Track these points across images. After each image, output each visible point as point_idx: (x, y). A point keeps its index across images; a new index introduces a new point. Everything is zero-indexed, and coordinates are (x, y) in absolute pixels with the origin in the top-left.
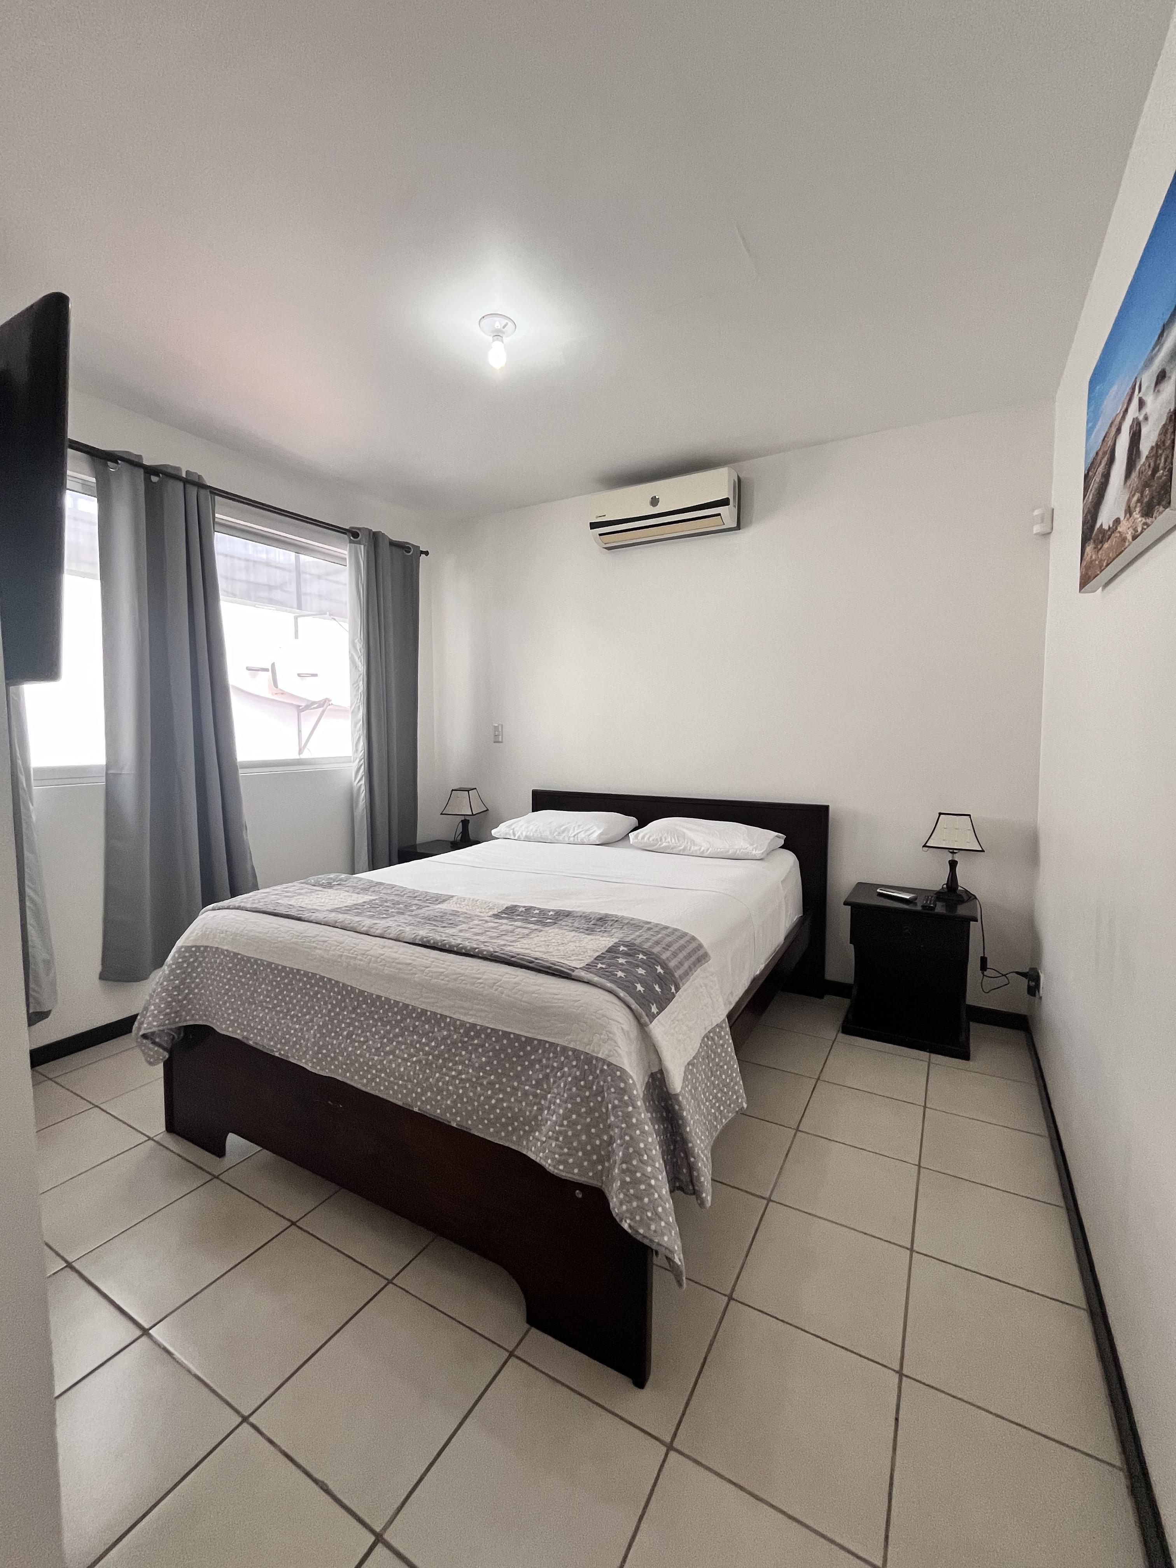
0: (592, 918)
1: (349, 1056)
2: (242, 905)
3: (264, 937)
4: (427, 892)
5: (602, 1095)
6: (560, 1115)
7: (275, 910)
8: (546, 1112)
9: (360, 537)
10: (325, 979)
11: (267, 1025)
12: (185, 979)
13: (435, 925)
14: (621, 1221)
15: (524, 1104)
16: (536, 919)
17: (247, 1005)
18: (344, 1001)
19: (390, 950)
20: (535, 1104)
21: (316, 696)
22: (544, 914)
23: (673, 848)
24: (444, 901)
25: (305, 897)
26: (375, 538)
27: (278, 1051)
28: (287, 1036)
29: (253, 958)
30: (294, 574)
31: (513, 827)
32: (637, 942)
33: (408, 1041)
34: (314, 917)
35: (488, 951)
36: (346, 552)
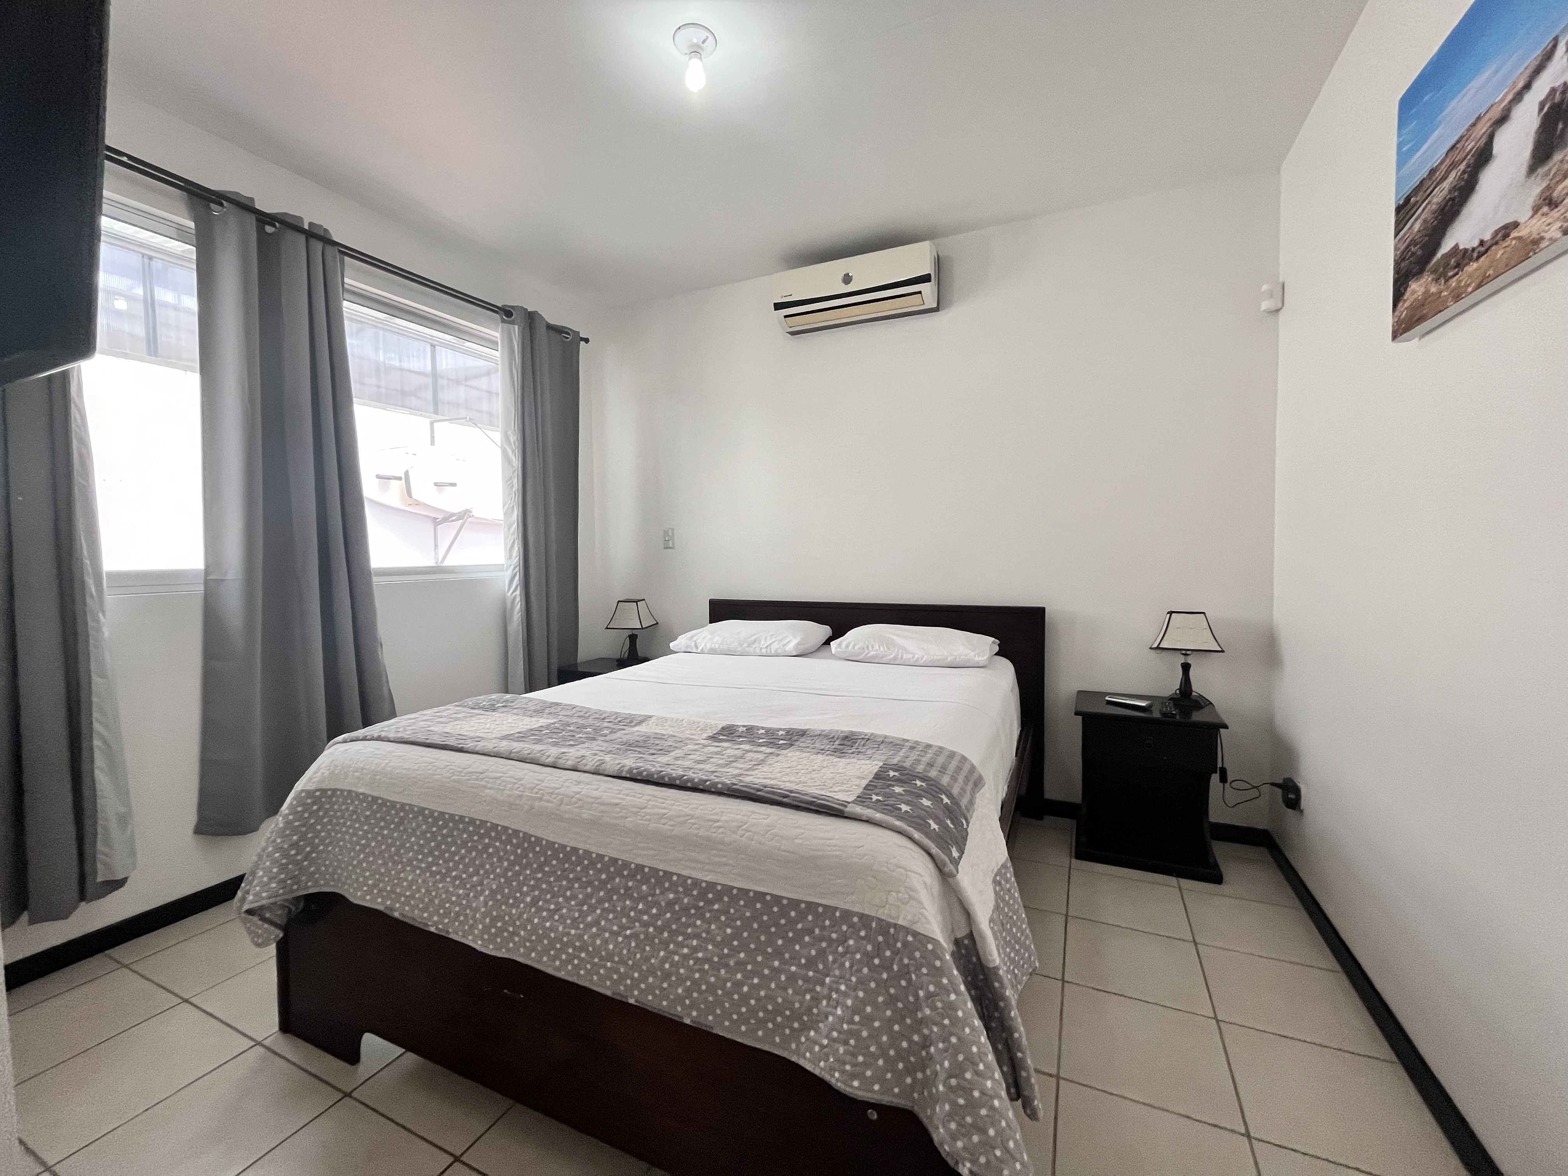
0: (836, 737)
1: (534, 931)
2: (383, 734)
3: (414, 775)
4: (617, 713)
5: (908, 977)
6: (848, 1007)
7: (427, 739)
8: (824, 1003)
9: (513, 317)
10: (499, 828)
11: (419, 891)
12: (306, 833)
13: (640, 752)
14: (957, 1163)
15: (790, 991)
16: (764, 740)
17: (390, 864)
18: (526, 857)
19: (588, 787)
20: (807, 991)
21: (455, 508)
22: (773, 734)
23: (882, 657)
24: (640, 723)
25: (465, 723)
26: (531, 319)
27: (434, 924)
28: (447, 905)
29: (399, 803)
30: (429, 381)
31: (694, 639)
32: (907, 764)
33: (619, 909)
34: (480, 746)
35: (723, 784)
36: (497, 334)
